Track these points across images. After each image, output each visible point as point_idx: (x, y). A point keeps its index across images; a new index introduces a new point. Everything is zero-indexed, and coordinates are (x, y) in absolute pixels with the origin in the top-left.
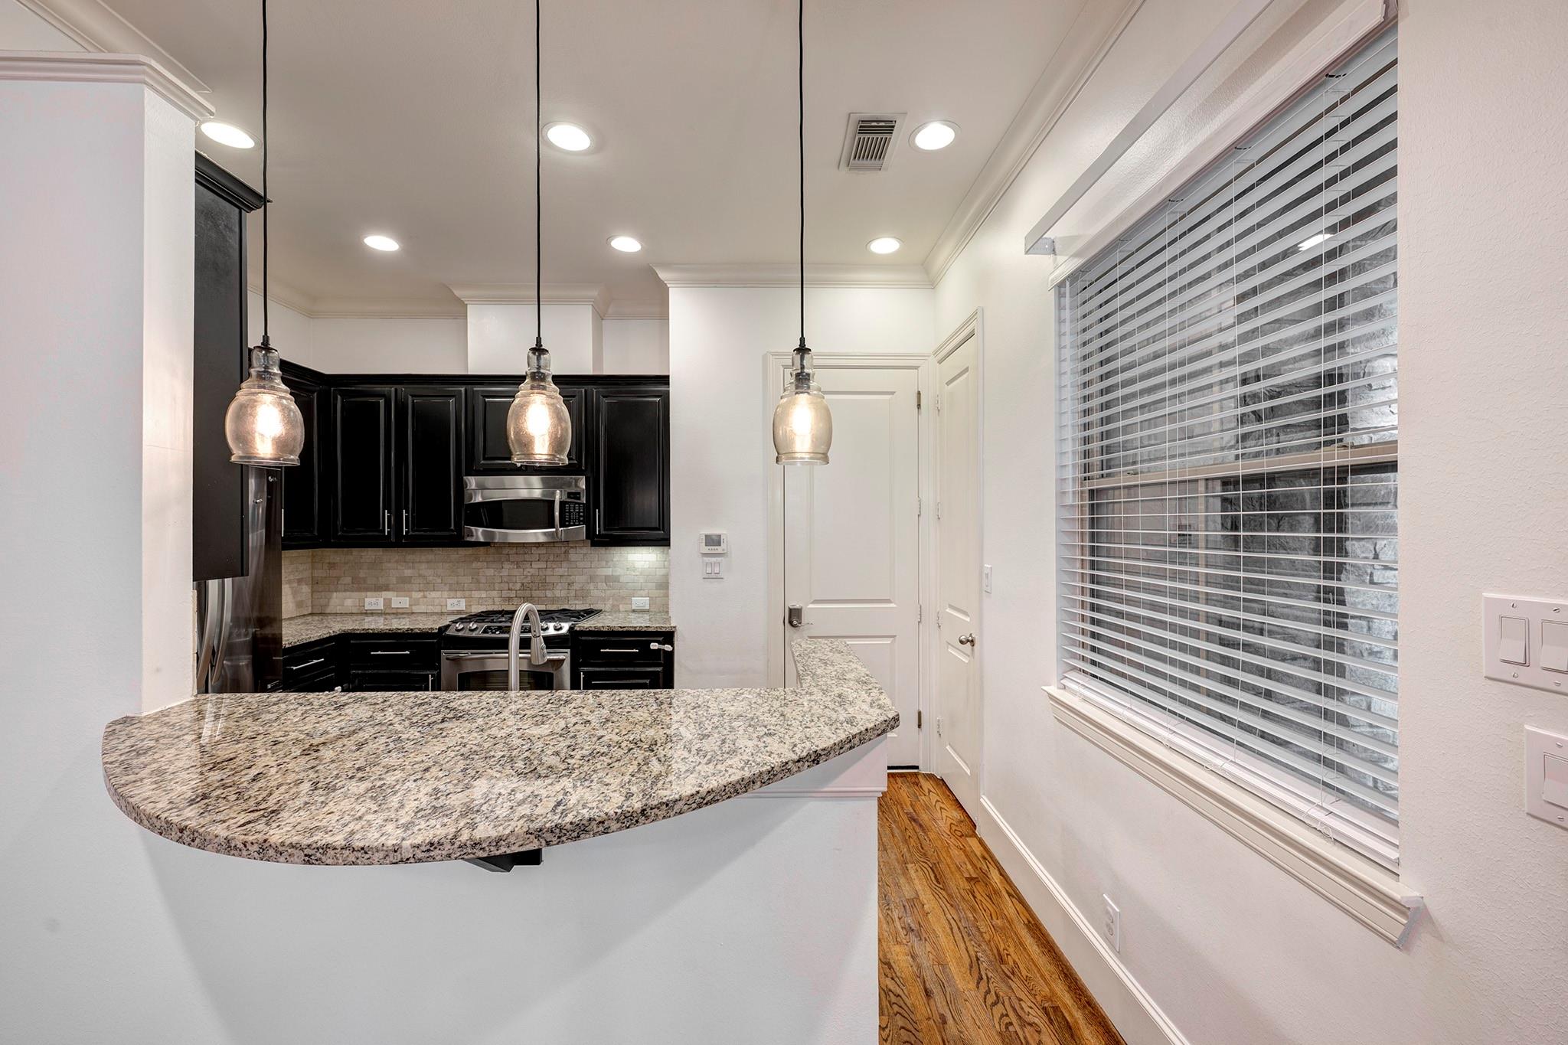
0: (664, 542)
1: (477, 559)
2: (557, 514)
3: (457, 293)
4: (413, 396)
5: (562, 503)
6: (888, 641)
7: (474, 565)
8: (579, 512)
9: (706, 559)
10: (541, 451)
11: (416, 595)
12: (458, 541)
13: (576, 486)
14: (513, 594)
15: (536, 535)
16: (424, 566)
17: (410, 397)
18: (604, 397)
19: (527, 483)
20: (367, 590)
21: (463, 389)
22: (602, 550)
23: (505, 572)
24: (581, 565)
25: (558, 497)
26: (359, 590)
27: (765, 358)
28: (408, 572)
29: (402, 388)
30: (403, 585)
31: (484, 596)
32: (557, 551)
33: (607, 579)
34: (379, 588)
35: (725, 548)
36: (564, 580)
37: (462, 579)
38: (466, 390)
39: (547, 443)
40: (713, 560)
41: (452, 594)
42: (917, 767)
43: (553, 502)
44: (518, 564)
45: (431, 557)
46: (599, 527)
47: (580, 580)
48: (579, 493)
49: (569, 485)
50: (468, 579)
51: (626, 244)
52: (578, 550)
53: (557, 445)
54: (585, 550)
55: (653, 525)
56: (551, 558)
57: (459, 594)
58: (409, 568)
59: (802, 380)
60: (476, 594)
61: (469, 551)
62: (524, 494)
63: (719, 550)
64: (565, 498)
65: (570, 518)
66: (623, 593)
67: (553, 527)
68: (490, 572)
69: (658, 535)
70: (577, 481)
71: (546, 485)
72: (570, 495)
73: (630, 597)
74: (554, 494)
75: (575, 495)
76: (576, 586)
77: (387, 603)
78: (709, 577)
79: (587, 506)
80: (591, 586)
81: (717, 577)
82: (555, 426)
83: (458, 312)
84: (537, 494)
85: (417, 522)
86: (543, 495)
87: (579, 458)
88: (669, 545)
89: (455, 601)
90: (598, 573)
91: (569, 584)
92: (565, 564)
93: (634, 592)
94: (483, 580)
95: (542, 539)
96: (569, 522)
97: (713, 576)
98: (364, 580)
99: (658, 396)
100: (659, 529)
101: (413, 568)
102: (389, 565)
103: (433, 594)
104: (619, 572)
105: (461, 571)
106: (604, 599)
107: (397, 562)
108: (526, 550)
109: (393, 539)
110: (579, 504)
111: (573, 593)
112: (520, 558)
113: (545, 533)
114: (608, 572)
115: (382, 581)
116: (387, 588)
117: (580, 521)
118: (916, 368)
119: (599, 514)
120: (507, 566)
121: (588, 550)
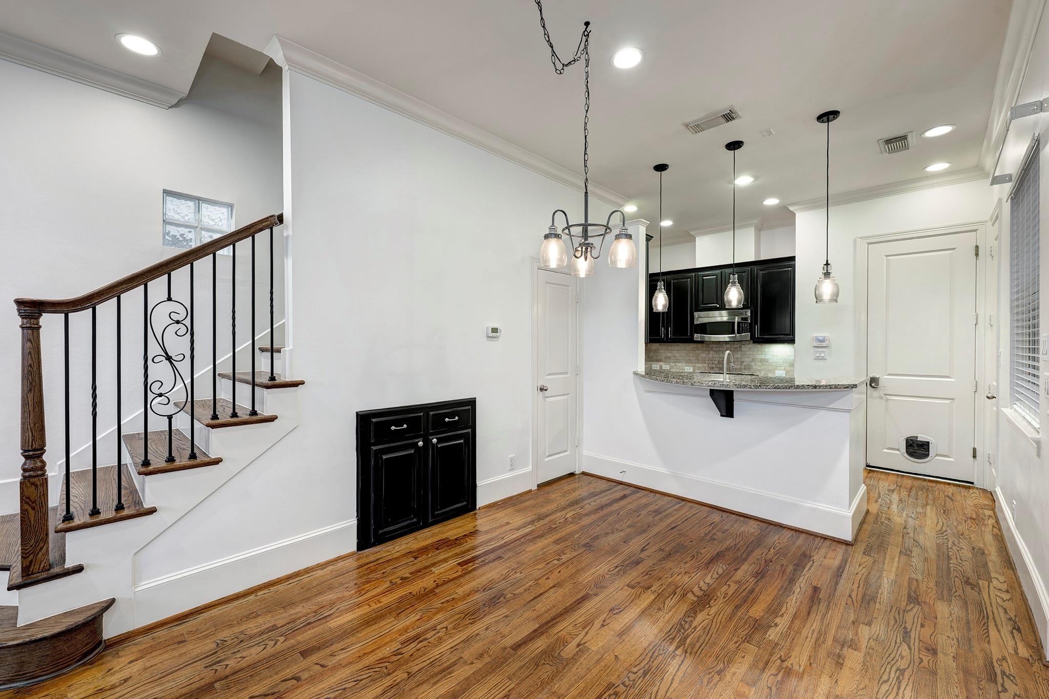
0: (792, 341)
1: (698, 350)
2: (736, 328)
3: (691, 233)
4: (674, 280)
5: (739, 323)
6: (948, 402)
7: (697, 352)
8: (747, 327)
9: (816, 349)
10: (734, 304)
11: (672, 364)
12: (691, 341)
13: (746, 314)
14: (714, 366)
15: (725, 337)
16: (675, 352)
17: (672, 280)
18: (760, 270)
19: (720, 314)
20: (653, 361)
21: (694, 274)
22: (759, 346)
23: (710, 356)
24: (748, 353)
25: (736, 320)
26: (650, 361)
27: (855, 241)
28: (669, 355)
29: (669, 277)
30: (667, 360)
31: (701, 366)
32: (735, 346)
33: (762, 361)
34: (658, 361)
35: (828, 343)
36: (739, 360)
37: (691, 358)
38: (695, 275)
39: (736, 301)
40: (821, 349)
41: (687, 364)
42: (972, 483)
43: (734, 322)
44: (717, 352)
45: (678, 348)
46: (757, 334)
47: (747, 360)
48: (747, 318)
49: (742, 314)
50: (694, 358)
51: (771, 202)
52: (747, 346)
53: (739, 302)
54: (750, 346)
55: (787, 333)
56: (733, 350)
57: (690, 364)
58: (670, 353)
59: (827, 274)
60: (697, 365)
61: (695, 345)
62: (719, 319)
63: (824, 344)
64: (740, 320)
65: (742, 330)
66: (770, 368)
67: (734, 334)
68: (704, 355)
69: (789, 338)
70: (746, 312)
71: (729, 314)
72: (742, 319)
73: (774, 370)
74: (734, 319)
75: (746, 319)
76: (745, 363)
77: (661, 367)
78: (817, 359)
79: (751, 324)
80: (753, 364)
81: (823, 359)
82: (739, 297)
83: (693, 240)
84: (725, 319)
85: (674, 333)
86: (728, 319)
87: (748, 303)
88: (795, 343)
89: (688, 368)
90: (756, 357)
91: (741, 362)
92: (739, 353)
93: (776, 368)
94: (700, 359)
95: (727, 340)
96: (742, 331)
97: (820, 358)
98: (652, 357)
99: (790, 267)
100: (790, 335)
101: (671, 353)
102: (662, 351)
103: (680, 364)
104: (768, 357)
105: (691, 355)
106: (760, 371)
107: (665, 350)
108: (721, 346)
109: (665, 340)
110: (747, 323)
111: (743, 367)
112: (718, 349)
113: (729, 337)
114: (763, 357)
115: (659, 358)
116: (660, 361)
117: (747, 331)
118: (975, 231)
119: (757, 328)
120: (711, 352)
121: (752, 345)
